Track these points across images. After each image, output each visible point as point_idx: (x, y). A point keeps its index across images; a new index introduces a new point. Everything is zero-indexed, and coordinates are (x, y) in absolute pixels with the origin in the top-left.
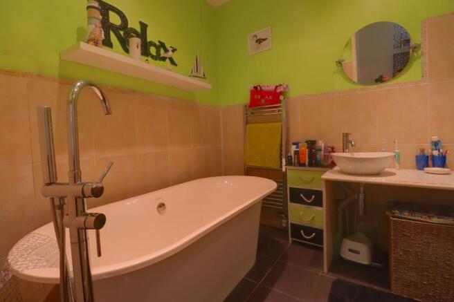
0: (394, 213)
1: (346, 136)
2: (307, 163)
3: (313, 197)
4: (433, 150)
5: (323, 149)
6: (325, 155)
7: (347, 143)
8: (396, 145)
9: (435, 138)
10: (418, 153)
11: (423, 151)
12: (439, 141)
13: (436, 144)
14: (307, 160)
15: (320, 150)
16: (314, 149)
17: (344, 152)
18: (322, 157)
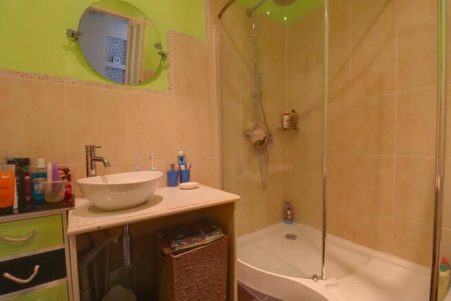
0: (174, 248)
1: (90, 150)
2: (16, 206)
3: (37, 267)
4: (179, 165)
5: (49, 174)
6: (54, 185)
7: (93, 160)
8: (153, 161)
9: (181, 153)
10: (169, 169)
11: (173, 166)
12: (184, 156)
13: (181, 158)
14: (16, 199)
15: (44, 175)
16: (27, 174)
17: (88, 175)
18: (49, 189)
